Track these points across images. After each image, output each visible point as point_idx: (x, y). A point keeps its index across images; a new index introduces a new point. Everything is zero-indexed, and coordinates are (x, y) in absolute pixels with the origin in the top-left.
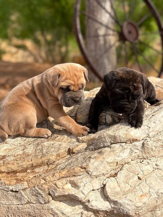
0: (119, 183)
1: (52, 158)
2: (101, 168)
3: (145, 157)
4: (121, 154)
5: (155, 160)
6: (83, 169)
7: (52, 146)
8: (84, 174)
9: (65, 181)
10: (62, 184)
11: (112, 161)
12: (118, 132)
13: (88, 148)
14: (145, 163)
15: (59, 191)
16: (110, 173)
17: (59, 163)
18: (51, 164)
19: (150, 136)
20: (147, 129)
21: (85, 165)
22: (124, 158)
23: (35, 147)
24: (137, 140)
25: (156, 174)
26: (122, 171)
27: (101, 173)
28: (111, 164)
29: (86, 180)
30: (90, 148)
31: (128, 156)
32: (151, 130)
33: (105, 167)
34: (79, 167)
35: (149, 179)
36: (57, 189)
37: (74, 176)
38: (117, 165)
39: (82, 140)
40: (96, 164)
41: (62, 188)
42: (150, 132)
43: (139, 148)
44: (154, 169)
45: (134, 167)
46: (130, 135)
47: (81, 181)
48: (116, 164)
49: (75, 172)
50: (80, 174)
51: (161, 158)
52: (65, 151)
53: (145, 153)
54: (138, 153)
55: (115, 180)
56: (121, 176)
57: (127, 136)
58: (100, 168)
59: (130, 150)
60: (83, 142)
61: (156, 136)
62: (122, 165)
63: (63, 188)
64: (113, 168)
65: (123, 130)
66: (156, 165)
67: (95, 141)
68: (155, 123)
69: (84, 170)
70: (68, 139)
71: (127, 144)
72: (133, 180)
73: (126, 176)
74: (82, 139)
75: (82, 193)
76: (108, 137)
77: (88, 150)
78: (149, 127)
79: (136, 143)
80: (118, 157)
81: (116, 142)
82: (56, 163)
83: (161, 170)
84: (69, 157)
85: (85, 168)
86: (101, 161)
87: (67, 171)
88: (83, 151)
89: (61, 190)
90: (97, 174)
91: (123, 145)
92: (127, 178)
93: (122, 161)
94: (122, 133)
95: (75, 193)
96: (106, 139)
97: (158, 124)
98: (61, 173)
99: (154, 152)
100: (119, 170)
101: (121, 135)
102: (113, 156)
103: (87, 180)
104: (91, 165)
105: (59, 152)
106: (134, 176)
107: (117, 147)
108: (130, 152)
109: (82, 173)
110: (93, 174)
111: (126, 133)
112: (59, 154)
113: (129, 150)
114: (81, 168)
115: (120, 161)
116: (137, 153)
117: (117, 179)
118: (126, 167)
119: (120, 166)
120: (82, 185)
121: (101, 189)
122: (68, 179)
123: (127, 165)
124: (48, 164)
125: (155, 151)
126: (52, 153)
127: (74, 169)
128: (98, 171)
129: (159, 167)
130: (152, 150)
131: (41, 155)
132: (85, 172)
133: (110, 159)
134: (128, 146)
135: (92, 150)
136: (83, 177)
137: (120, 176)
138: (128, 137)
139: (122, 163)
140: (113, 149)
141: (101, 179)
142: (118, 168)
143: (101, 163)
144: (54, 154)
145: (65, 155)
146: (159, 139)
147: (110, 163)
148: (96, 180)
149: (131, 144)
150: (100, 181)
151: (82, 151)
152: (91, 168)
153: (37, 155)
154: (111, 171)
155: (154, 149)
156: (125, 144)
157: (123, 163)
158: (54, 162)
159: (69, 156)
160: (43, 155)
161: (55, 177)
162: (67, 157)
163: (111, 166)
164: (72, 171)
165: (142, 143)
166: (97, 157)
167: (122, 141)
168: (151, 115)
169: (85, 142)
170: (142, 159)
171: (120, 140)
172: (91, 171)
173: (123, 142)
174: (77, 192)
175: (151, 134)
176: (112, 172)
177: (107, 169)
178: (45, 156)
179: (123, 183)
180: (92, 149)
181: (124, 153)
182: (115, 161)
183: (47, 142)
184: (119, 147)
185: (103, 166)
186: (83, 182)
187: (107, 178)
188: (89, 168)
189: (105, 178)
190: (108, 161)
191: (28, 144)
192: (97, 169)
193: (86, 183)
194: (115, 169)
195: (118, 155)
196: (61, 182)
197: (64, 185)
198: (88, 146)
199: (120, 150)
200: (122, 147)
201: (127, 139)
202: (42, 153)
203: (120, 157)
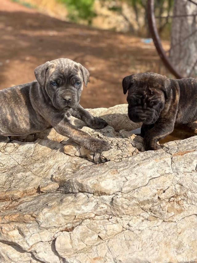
0: (72, 239)
1: (16, 195)
2: (53, 220)
3: (114, 213)
4: (83, 207)
5: (128, 219)
6: (33, 217)
7: (24, 178)
9: (13, 226)
11: (68, 214)
12: (88, 180)
13: (60, 189)
14: (113, 221)
15: (3, 236)
16: (66, 226)
17: (24, 201)
18: (15, 200)
19: (123, 191)
20: (124, 182)
21: (35, 215)
22: (86, 211)
23: (7, 177)
24: (105, 193)
25: (124, 236)
26: (80, 227)
27: (51, 226)
28: (67, 218)
29: (33, 230)
31: (92, 210)
32: (127, 183)
33: (58, 220)
34: (30, 215)
35: (113, 240)
36: (2, 234)
37: (24, 222)
38: (74, 219)
39: (54, 180)
40: (48, 215)
42: (125, 185)
43: (108, 203)
44: (125, 229)
45: (95, 224)
46: (99, 187)
47: (28, 230)
48: (74, 217)
49: (25, 219)
50: (30, 222)
51: (137, 216)
52: (35, 188)
53: (114, 210)
54: (106, 208)
55: (69, 235)
58: (52, 220)
59: (96, 203)
61: (131, 191)
63: (7, 234)
64: (69, 221)
65: (94, 178)
66: (128, 224)
67: (66, 184)
68: (137, 175)
69: (34, 219)
70: (45, 173)
71: (94, 196)
72: (91, 239)
73: (84, 233)
75: (26, 243)
76: (76, 184)
77: (59, 192)
78: (127, 179)
79: (105, 197)
80: (79, 210)
81: (84, 191)
82: (21, 200)
83: (133, 231)
84: (37, 196)
86: (55, 212)
89: (5, 235)
90: (46, 226)
91: (90, 196)
92: (84, 235)
93: (81, 216)
94: (90, 183)
95: (18, 242)
96: (74, 185)
97: (140, 178)
98: (12, 217)
99: (126, 211)
100: (78, 224)
101: (89, 184)
102: (72, 209)
103: (35, 230)
104: (42, 215)
105: (26, 189)
106: (93, 234)
107: (81, 198)
108: (95, 206)
109: (32, 222)
110: (42, 226)
111: (95, 183)
112: (26, 191)
113: (94, 204)
116: (104, 209)
117: (72, 235)
118: (86, 222)
119: (79, 220)
120: (27, 234)
121: (53, 241)
122: (17, 224)
123: (88, 220)
124: (12, 200)
125: (127, 209)
126: (19, 188)
127: (24, 216)
128: (48, 223)
129: (131, 228)
130: (123, 207)
131: (8, 189)
132: (35, 222)
133: (66, 211)
134: (95, 199)
135: (63, 193)
136: (31, 226)
137: (76, 232)
138: (97, 188)
139: (81, 218)
140: (76, 199)
141: (53, 232)
142: (76, 222)
143: (55, 214)
144: (21, 190)
145: (33, 192)
146: (133, 197)
147: (65, 216)
148: (47, 232)
149: (99, 197)
150: (51, 234)
151: (52, 192)
152: (41, 218)
153: (4, 188)
154: (66, 224)
155: (125, 207)
156: (92, 195)
157: (83, 218)
158: (20, 198)
159: (37, 194)
162: (35, 196)
163: (66, 219)
164: (21, 217)
165: (112, 198)
166: (54, 206)
167: (89, 192)
168: (137, 164)
169: (58, 182)
170: (112, 215)
171: (87, 190)
172: (40, 221)
173: (90, 192)
174: (21, 242)
175: (124, 190)
176: (69, 225)
177: (61, 222)
178: (10, 190)
179: (77, 240)
180: (63, 191)
181: (87, 206)
182: (73, 214)
183: (22, 173)
184: (84, 198)
185: (56, 218)
186: (29, 232)
187: (60, 231)
188: (38, 218)
189: (58, 231)
190: (63, 213)
191: (3, 172)
192: (48, 221)
193: (33, 233)
194: (73, 223)
195: (78, 208)
196: (8, 227)
197: (10, 230)
198: (60, 187)
199: (84, 201)
200: (88, 198)
201: (94, 191)
202: (10, 186)
203: (80, 211)
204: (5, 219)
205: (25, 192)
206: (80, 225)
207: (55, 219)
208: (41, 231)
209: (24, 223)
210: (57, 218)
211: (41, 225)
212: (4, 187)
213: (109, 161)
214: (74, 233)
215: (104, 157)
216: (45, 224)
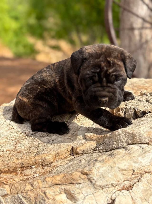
0: (134, 199)
1: (48, 158)
2: (110, 176)
4: (140, 159)
6: (84, 174)
7: (52, 142)
8: (85, 182)
9: (58, 190)
10: (54, 193)
11: (126, 167)
12: (139, 128)
13: (97, 148)
15: (48, 202)
16: (123, 184)
17: (58, 166)
18: (47, 165)
21: (87, 170)
22: (144, 164)
23: (31, 143)
26: (140, 183)
27: (108, 183)
28: (125, 172)
30: (100, 148)
31: (150, 163)
33: (115, 175)
34: (79, 172)
36: (47, 200)
37: (72, 183)
38: (133, 174)
39: (90, 138)
40: (102, 170)
41: (53, 198)
47: (80, 191)
48: (132, 172)
49: (73, 179)
50: (80, 182)
52: (67, 150)
55: (129, 194)
56: (139, 189)
57: (151, 135)
58: (108, 176)
60: (91, 139)
62: (140, 174)
63: (54, 200)
64: (127, 177)
65: (145, 126)
67: (107, 139)
69: (86, 176)
71: (149, 146)
73: (146, 191)
74: (91, 136)
76: (124, 135)
77: (97, 151)
80: (136, 162)
81: (134, 142)
82: (54, 164)
84: (71, 158)
85: (87, 174)
86: (110, 166)
87: (63, 176)
88: (91, 151)
89: (51, 201)
90: (103, 183)
91: (144, 147)
92: (147, 193)
93: (140, 169)
94: (143, 131)
96: (121, 137)
98: (55, 178)
100: (136, 180)
101: (142, 132)
102: (129, 161)
103: (89, 190)
104: (95, 170)
105: (59, 151)
110: (98, 183)
111: (149, 130)
112: (58, 153)
114: (82, 173)
115: (138, 168)
117: (132, 194)
118: (146, 177)
119: (137, 175)
120: (80, 197)
122: (63, 187)
123: (147, 175)
124: (43, 165)
126: (49, 151)
127: (72, 175)
128: (104, 179)
131: (36, 153)
132: (87, 180)
133: (123, 165)
135: (103, 152)
136: (83, 186)
137: (137, 190)
139: (141, 172)
140: (129, 151)
141: (109, 192)
142: (134, 178)
143: (110, 169)
144: (53, 152)
145: (66, 155)
147: (123, 170)
148: (102, 192)
150: (107, 194)
151: (89, 152)
152: (95, 174)
153: (30, 153)
154: (124, 182)
156: (146, 145)
157: (142, 171)
158: (51, 163)
160: (38, 153)
161: (45, 182)
162: (69, 159)
163: (124, 174)
164: (69, 176)
166: (106, 160)
167: (142, 142)
169: (94, 141)
171: (140, 140)
172: (95, 178)
173: (145, 142)
176: (126, 182)
177: (119, 178)
178: (40, 154)
179: (140, 200)
180: (102, 150)
181: (144, 158)
182: (131, 168)
183: (47, 137)
184: (138, 149)
185: (112, 173)
186: (82, 193)
187: (117, 190)
188: (92, 174)
189: (114, 191)
190: (120, 167)
191: (23, 138)
192: (104, 177)
193: (87, 194)
194: (131, 180)
195: (135, 160)
196: (53, 191)
197: (56, 195)
198: (97, 146)
199: (139, 153)
200: (142, 149)
201: (150, 139)
202: (37, 151)
203: (138, 164)
204: (46, 182)
205: (57, 155)
206: (139, 181)
207: (112, 175)
208: (96, 191)
209: (71, 185)
210: (114, 173)
211: (96, 183)
212: (30, 151)
213: (150, 112)
214: (135, 191)
215: (140, 110)
216: (101, 182)
